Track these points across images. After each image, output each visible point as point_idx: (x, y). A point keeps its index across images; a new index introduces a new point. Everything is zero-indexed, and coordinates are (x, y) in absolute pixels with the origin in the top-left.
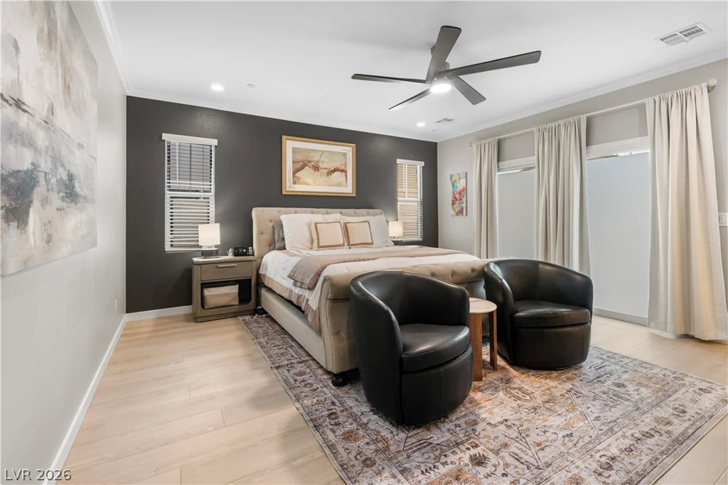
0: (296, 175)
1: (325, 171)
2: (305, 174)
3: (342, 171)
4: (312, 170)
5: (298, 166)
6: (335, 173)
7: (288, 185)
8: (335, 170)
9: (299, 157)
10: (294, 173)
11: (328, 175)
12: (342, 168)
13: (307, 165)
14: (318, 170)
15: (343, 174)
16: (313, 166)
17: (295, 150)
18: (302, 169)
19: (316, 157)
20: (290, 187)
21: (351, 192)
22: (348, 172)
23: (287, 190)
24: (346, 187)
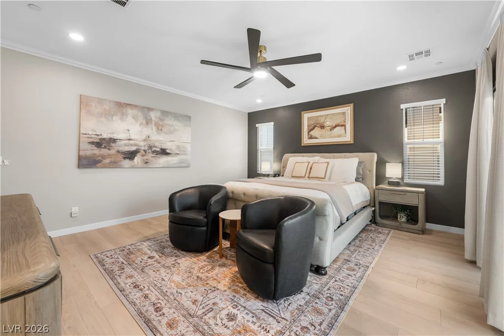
0: (310, 133)
1: (329, 128)
2: (316, 132)
3: (342, 126)
4: (320, 129)
5: (311, 128)
6: (337, 128)
7: (305, 140)
8: (336, 126)
9: (312, 122)
10: (308, 133)
11: (331, 130)
12: (342, 123)
13: (316, 126)
14: (324, 128)
15: (343, 128)
16: (320, 126)
17: (309, 119)
18: (313, 129)
19: (322, 120)
20: (306, 141)
21: (350, 140)
22: (347, 126)
23: (305, 143)
24: (346, 136)
